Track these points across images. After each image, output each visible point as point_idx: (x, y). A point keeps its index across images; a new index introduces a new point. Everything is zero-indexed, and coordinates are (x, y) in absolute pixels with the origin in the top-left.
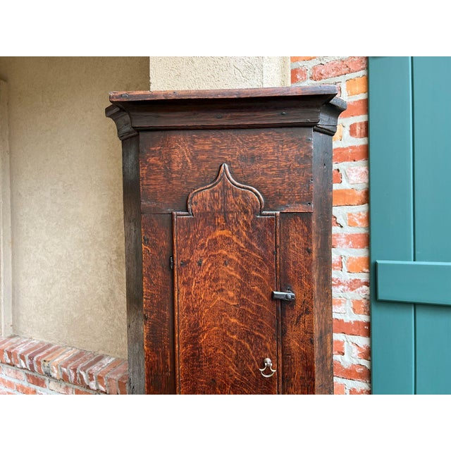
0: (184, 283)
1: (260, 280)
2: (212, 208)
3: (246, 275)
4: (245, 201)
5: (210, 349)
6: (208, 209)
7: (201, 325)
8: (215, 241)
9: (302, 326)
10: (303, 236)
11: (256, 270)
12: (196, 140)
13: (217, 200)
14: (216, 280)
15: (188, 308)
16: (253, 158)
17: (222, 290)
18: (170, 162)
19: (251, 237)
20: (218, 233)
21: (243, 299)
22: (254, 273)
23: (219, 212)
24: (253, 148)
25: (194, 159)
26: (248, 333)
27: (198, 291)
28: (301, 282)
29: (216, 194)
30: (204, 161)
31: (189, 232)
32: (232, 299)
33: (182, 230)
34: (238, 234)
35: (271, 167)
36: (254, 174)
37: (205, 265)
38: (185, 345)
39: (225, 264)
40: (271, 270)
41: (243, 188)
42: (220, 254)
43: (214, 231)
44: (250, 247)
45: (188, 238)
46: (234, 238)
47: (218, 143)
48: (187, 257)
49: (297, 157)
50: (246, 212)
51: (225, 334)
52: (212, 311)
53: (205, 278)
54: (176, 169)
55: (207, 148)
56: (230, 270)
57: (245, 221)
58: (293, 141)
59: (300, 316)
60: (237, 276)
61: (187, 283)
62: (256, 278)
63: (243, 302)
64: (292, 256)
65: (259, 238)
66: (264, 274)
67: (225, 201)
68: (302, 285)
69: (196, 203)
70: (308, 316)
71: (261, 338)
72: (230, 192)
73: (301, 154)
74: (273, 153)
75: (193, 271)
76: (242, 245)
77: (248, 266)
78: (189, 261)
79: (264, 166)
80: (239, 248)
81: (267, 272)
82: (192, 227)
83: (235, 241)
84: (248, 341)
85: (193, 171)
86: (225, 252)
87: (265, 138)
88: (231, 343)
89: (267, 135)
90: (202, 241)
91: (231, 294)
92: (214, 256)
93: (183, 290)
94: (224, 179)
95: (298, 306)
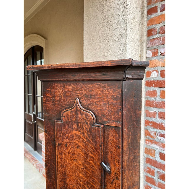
0: (60, 153)
1: (93, 158)
2: (71, 120)
3: (86, 155)
4: (86, 118)
5: (71, 186)
6: (70, 120)
7: (67, 174)
8: (72, 136)
9: (114, 185)
10: (116, 139)
11: (92, 153)
12: (65, 86)
13: (74, 116)
14: (73, 154)
15: (61, 165)
16: (91, 96)
17: (76, 160)
18: (55, 96)
19: (89, 136)
20: (74, 132)
21: (85, 166)
22: (90, 154)
23: (75, 122)
24: (91, 91)
25: (64, 95)
26: (88, 183)
27: (66, 158)
28: (114, 163)
29: (73, 113)
30: (68, 96)
31: (62, 130)
32: (80, 165)
33: (58, 129)
34: (84, 135)
35: (100, 101)
36: (91, 104)
37: (68, 146)
38: (61, 181)
39: (77, 147)
40: (99, 155)
41: (85, 111)
42: (75, 143)
43: (73, 131)
44: (89, 141)
45: (61, 133)
46: (81, 136)
47: (75, 88)
48: (60, 142)
49: (113, 96)
50: (87, 123)
51: (77, 180)
52: (72, 169)
53: (68, 153)
54: (57, 99)
55: (70, 90)
56: (79, 151)
57: (86, 128)
58: (110, 88)
59: (113, 180)
60: (83, 154)
61: (61, 154)
62: (91, 157)
63: (86, 167)
64: (110, 148)
65: (93, 137)
66: (95, 156)
67: (77, 117)
68: (115, 164)
69: (64, 117)
70: (117, 181)
71: (94, 186)
72: (79, 113)
73: (115, 95)
74: (100, 94)
75: (63, 149)
76: (85, 140)
77: (88, 151)
78: (61, 144)
79: (96, 100)
80: (83, 141)
81: (97, 155)
82: (63, 128)
83: (82, 137)
84: (88, 186)
85: (64, 101)
86: (77, 142)
87: (97, 86)
88: (80, 185)
89: (97, 85)
90: (67, 135)
91: (80, 162)
92: (72, 143)
93: (60, 156)
94: (77, 106)
95: (113, 175)
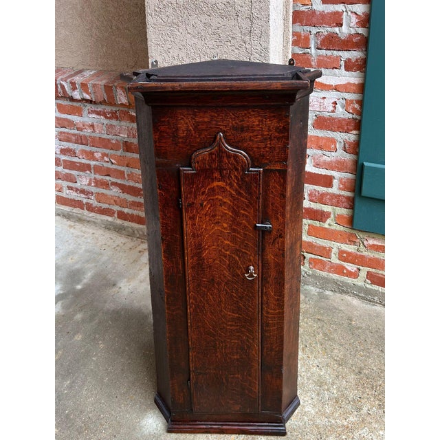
0: (190, 218)
1: (247, 216)
2: (210, 166)
3: (236, 213)
4: (236, 161)
5: (211, 260)
6: (207, 167)
7: (203, 245)
8: (213, 189)
9: (277, 246)
10: (280, 186)
11: (244, 210)
12: (197, 114)
13: (214, 160)
14: (214, 216)
15: (194, 234)
16: (242, 129)
17: (219, 222)
18: (177, 130)
19: (240, 187)
20: (216, 184)
21: (234, 229)
22: (242, 212)
23: (216, 169)
24: (243, 121)
25: (196, 128)
26: (238, 250)
27: (201, 224)
28: (277, 217)
29: (214, 156)
30: (203, 130)
31: (193, 182)
32: (225, 229)
33: (187, 182)
34: (231, 185)
35: (257, 135)
36: (243, 140)
37: (205, 205)
38: (192, 257)
39: (221, 205)
40: (255, 210)
41: (235, 151)
42: (217, 198)
43: (213, 182)
44: (239, 194)
45: (192, 187)
46: (228, 188)
47: (215, 116)
48: (191, 200)
49: (277, 128)
50: (237, 170)
51: (220, 250)
52: (211, 236)
53: (206, 215)
54: (182, 135)
55: (206, 120)
56: (224, 209)
57: (235, 176)
58: (274, 116)
59: (275, 239)
60: (230, 214)
61: (193, 218)
62: (243, 215)
63: (234, 231)
64: (271, 199)
65: (246, 188)
66: (249, 213)
67: (220, 161)
68: (277, 219)
69: (198, 162)
70: (281, 239)
71: (247, 254)
72: (224, 155)
73: (280, 126)
74: (258, 125)
75: (197, 210)
76: (233, 193)
77: (238, 207)
78: (193, 203)
79: (251, 134)
80: (231, 195)
81: (252, 211)
82: (195, 180)
83: (229, 189)
84: (237, 255)
85: (195, 137)
86: (220, 197)
87: (252, 113)
88: (226, 257)
89: (253, 111)
90: (203, 189)
91: (225, 225)
92: (213, 200)
93: (190, 222)
94: (220, 144)
95: (274, 233)
